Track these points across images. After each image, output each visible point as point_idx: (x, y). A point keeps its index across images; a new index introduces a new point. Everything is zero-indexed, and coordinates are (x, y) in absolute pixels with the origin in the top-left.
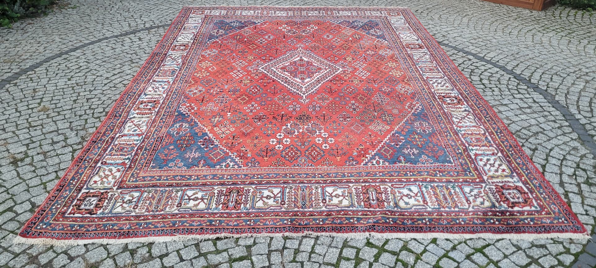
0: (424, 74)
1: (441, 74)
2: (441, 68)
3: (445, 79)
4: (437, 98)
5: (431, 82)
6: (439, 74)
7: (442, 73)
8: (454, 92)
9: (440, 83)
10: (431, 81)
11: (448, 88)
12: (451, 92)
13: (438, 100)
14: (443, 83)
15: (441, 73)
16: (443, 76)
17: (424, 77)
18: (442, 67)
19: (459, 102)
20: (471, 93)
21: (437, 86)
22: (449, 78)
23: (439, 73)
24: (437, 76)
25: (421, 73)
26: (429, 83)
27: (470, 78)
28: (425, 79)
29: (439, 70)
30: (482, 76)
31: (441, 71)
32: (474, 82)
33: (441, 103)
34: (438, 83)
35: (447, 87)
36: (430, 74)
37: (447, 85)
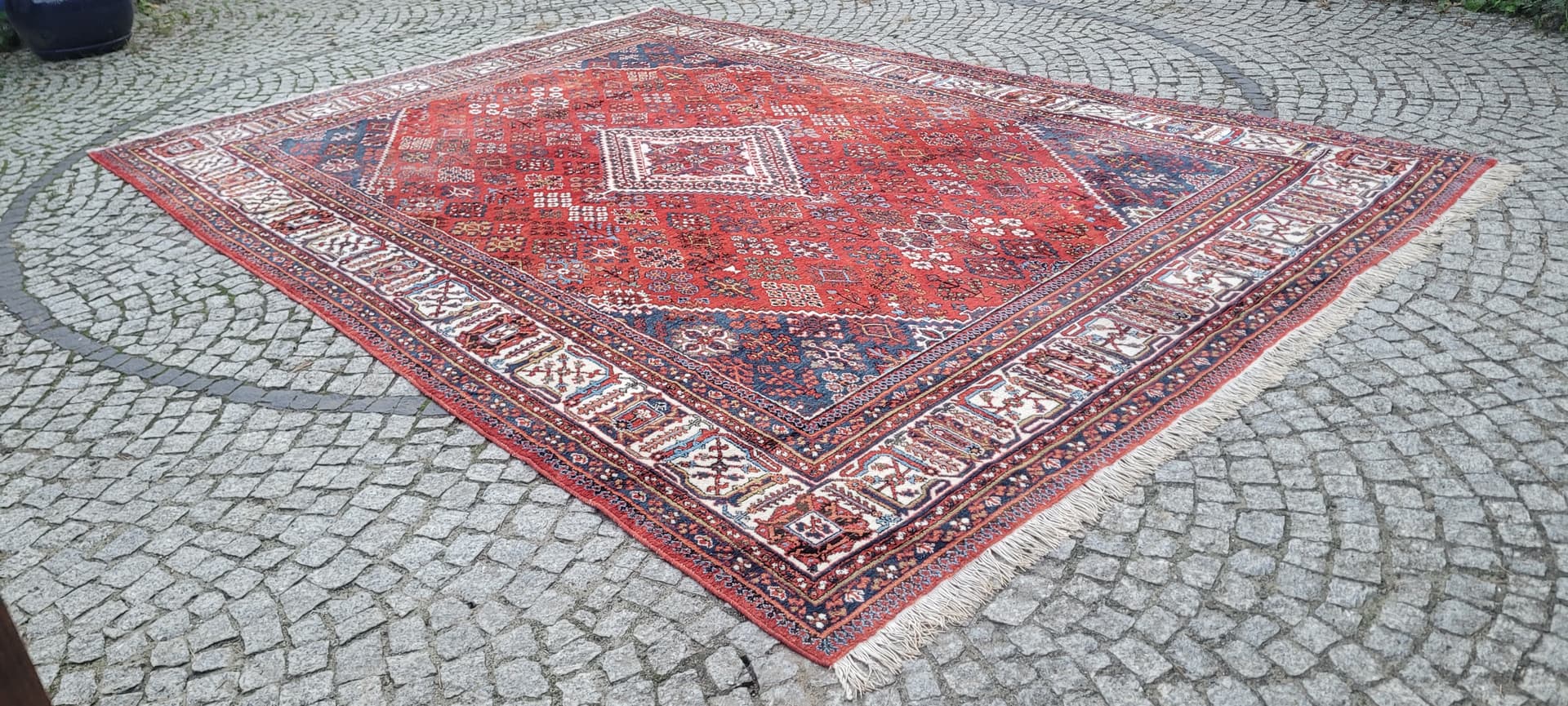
0: (400, 254)
1: (350, 270)
2: (361, 286)
3: (334, 259)
4: (336, 214)
5: (367, 239)
6: (357, 268)
7: (350, 275)
8: (301, 239)
9: (342, 245)
10: (370, 243)
11: (318, 242)
12: (307, 237)
13: (331, 212)
14: (337, 248)
15: (354, 273)
16: (345, 266)
17: (394, 245)
18: (359, 290)
19: (281, 225)
20: (256, 251)
21: (348, 237)
22: (326, 266)
23: (361, 270)
24: (361, 259)
25: (408, 253)
26: (372, 236)
27: (265, 296)
28: (387, 243)
29: (365, 279)
30: (230, 312)
31: (356, 278)
32: (252, 288)
33: (323, 208)
34: (348, 243)
35: (321, 245)
36: (383, 259)
37: (322, 249)
